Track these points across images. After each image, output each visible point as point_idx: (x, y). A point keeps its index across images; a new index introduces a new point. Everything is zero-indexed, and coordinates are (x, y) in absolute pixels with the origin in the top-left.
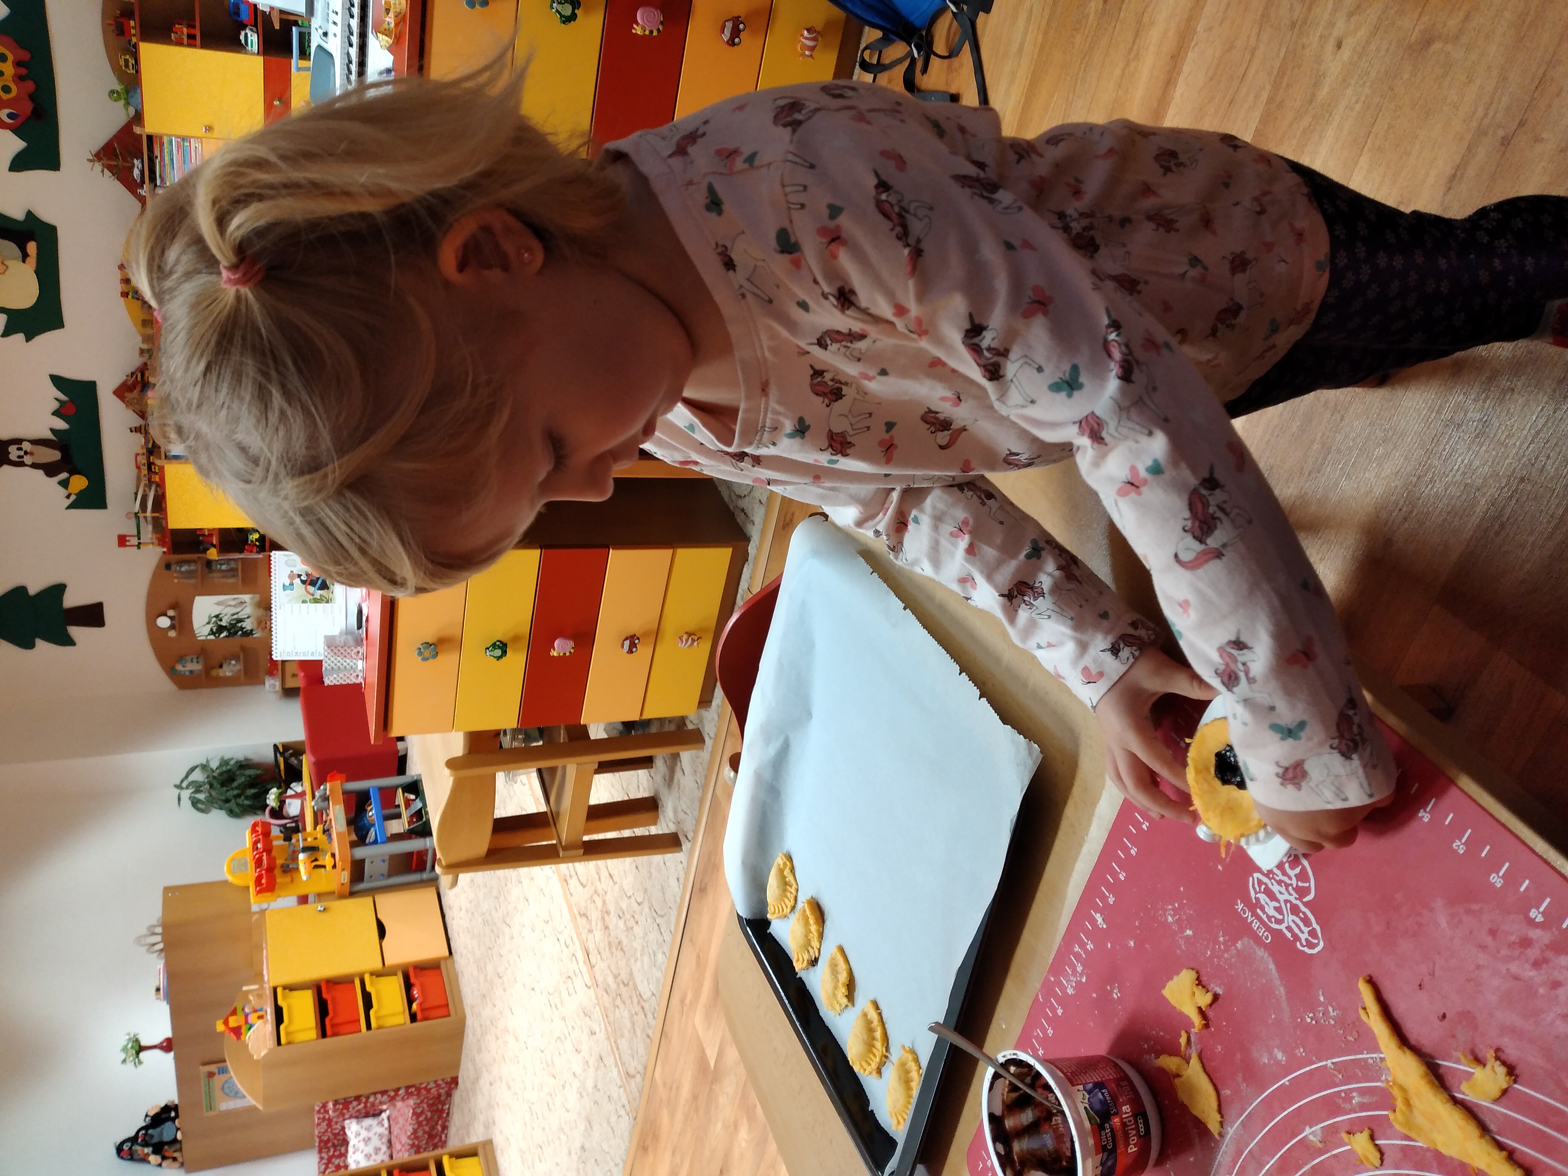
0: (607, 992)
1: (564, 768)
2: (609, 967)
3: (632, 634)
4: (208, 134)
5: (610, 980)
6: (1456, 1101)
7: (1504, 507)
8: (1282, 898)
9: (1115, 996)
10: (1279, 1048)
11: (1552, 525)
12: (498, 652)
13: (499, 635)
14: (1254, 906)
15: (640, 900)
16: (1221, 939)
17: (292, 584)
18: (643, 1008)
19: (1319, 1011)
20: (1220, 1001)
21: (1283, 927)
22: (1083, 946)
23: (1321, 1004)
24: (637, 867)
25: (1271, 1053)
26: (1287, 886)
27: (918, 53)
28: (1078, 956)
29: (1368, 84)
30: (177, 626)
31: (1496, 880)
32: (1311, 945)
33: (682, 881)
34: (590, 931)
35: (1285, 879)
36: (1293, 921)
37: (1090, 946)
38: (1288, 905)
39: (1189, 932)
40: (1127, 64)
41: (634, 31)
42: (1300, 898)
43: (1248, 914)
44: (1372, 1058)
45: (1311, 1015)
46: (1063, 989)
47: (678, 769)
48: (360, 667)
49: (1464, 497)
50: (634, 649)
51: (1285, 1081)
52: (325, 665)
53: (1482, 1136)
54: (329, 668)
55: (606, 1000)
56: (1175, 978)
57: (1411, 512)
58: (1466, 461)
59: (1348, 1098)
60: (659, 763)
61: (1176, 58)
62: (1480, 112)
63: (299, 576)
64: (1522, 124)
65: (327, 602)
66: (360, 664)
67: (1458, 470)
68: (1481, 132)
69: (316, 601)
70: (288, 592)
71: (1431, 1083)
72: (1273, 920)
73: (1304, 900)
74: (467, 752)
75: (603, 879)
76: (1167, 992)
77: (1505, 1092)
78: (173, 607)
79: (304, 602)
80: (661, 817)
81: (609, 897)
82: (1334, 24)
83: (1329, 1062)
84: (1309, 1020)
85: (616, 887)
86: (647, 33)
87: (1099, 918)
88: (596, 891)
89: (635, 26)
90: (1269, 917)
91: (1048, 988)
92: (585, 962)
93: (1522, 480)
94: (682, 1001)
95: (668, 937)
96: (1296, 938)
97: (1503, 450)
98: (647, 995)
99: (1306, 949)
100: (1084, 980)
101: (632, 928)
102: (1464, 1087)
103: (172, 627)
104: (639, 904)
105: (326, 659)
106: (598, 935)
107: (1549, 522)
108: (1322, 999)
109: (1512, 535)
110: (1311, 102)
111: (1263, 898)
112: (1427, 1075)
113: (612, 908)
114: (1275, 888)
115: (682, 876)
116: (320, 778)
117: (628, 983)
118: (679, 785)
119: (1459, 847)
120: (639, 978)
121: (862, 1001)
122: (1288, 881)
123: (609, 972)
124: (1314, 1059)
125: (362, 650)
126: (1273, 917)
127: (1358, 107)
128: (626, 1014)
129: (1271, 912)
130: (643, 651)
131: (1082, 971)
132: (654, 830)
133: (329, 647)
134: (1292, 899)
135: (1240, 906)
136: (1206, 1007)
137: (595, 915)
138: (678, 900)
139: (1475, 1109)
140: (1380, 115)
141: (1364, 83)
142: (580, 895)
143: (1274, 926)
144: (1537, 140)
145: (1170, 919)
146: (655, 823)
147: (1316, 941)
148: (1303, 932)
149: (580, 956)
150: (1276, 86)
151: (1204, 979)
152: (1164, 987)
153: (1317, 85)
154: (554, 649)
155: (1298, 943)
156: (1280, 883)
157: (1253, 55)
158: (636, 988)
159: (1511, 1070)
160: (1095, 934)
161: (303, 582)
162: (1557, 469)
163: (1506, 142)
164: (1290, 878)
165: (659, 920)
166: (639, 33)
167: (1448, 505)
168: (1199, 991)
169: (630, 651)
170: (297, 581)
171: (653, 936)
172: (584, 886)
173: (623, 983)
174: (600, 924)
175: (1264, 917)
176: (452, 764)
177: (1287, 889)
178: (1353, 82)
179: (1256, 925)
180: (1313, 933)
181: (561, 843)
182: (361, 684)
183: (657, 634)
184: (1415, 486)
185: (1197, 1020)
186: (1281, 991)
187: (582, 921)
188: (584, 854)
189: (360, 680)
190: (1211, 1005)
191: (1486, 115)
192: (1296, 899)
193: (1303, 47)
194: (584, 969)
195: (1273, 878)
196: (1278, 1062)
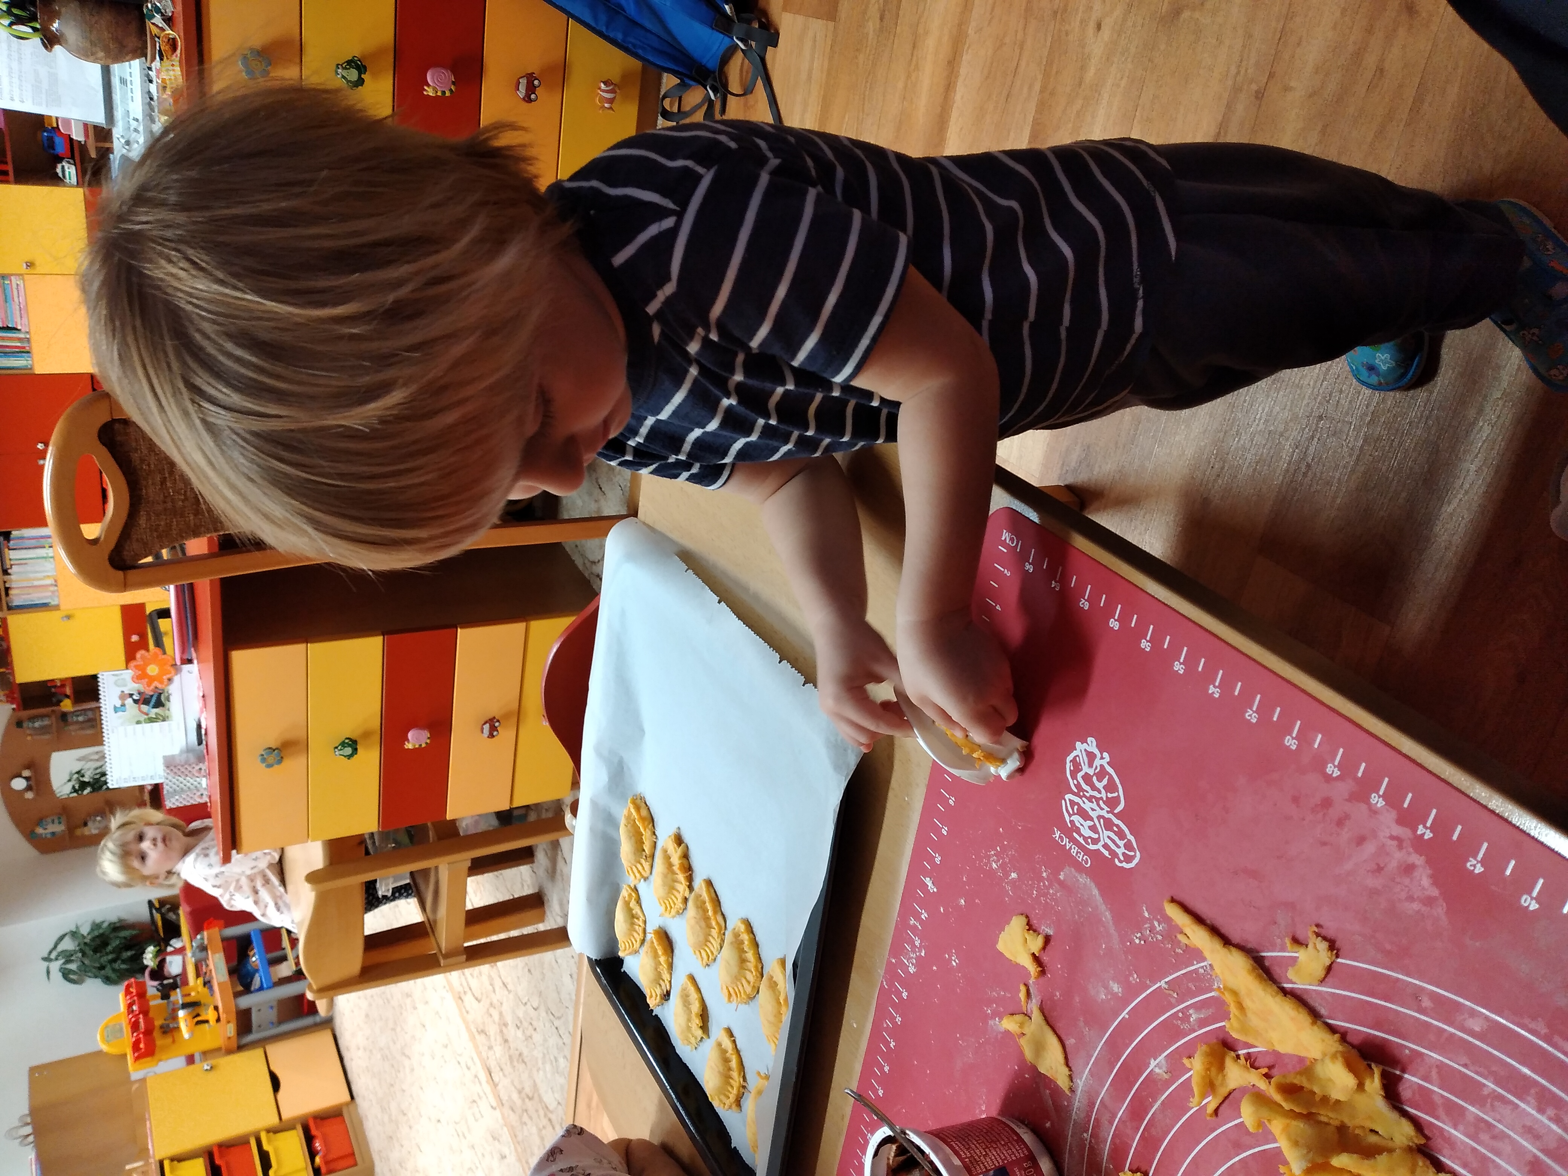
0: (513, 1110)
1: (437, 868)
2: (512, 1082)
3: (491, 716)
4: (29, 271)
5: (515, 1096)
6: (1285, 992)
7: (1307, 449)
8: (1094, 814)
9: (954, 964)
10: (1113, 980)
11: (1354, 458)
12: (349, 751)
13: (348, 730)
14: (1070, 831)
15: (535, 1005)
16: (1044, 874)
17: (123, 705)
18: (550, 1120)
19: (1146, 929)
20: (1052, 943)
21: (1099, 846)
22: (917, 917)
23: (1147, 920)
24: (529, 971)
25: (1106, 987)
26: (1098, 800)
27: (715, 95)
28: (914, 929)
29: (1129, 60)
30: (34, 788)
31: (1291, 742)
32: (1128, 859)
33: (575, 976)
34: (490, 1048)
35: (1095, 794)
36: (1109, 837)
37: (924, 916)
38: (1102, 820)
39: (1014, 875)
40: (909, 76)
41: (425, 93)
42: (1111, 812)
43: (1066, 840)
44: (1202, 967)
45: (1139, 935)
46: (905, 968)
47: (560, 859)
48: (204, 785)
49: (1269, 445)
50: (495, 733)
51: (1124, 1014)
52: (166, 788)
53: (1314, 1023)
54: (171, 790)
55: (513, 1118)
56: (1007, 928)
57: (1223, 468)
58: (1267, 409)
59: (1186, 1018)
60: (541, 857)
61: (952, 63)
62: (1233, 70)
63: (131, 695)
64: (1271, 76)
65: (164, 720)
66: (204, 782)
67: (1260, 419)
68: (1237, 90)
69: (151, 720)
70: (120, 713)
71: (1259, 977)
72: (1089, 840)
73: (1116, 812)
74: (328, 864)
75: (497, 989)
76: (1000, 946)
77: (1329, 969)
78: (28, 767)
79: (138, 722)
80: (548, 913)
81: (506, 1008)
82: (1092, 8)
83: (1162, 984)
84: (1137, 941)
85: (511, 996)
86: (439, 94)
87: (928, 882)
88: (491, 1004)
89: (426, 88)
90: (1085, 839)
91: (891, 972)
92: (487, 1082)
93: (1320, 418)
94: (589, 1106)
95: (567, 1039)
96: (1114, 854)
97: (1299, 392)
98: (552, 1105)
99: (1124, 865)
100: (923, 954)
101: (531, 1037)
102: (1291, 974)
103: (29, 788)
104: (535, 1009)
105: (167, 781)
106: (498, 1050)
107: (1351, 455)
108: (1146, 914)
109: (1318, 475)
110: (1080, 84)
111: (1076, 818)
112: (1254, 969)
113: (509, 1019)
114: (1087, 806)
115: (575, 970)
116: (197, 928)
117: (532, 1096)
118: (562, 875)
119: (1252, 716)
120: (543, 1088)
121: (717, 1032)
122: (1098, 796)
123: (513, 1089)
124: (1148, 982)
125: (204, 766)
126: (1090, 837)
127: (1123, 83)
128: (534, 1130)
129: (1087, 833)
130: (506, 734)
131: (920, 944)
132: (541, 927)
133: (168, 767)
134: (1104, 813)
135: (1057, 834)
136: (1040, 951)
137: (493, 1030)
138: (574, 997)
139: (1305, 997)
140: (1144, 88)
141: (1126, 59)
142: (476, 1010)
143: (1092, 847)
144: (1287, 89)
145: (994, 866)
146: (542, 920)
147: (1132, 854)
148: (1118, 847)
149: (483, 1076)
150: (1046, 75)
151: (1034, 922)
152: (997, 942)
153: (1083, 68)
154: (408, 740)
155: (1116, 860)
156: (1090, 799)
157: (1021, 48)
158: (541, 1100)
159: (1333, 946)
160: (929, 902)
161: (136, 701)
162: (1350, 402)
163: (1259, 95)
164: (1100, 792)
165: (557, 1023)
166: (431, 94)
167: (1256, 455)
168: (1030, 936)
169: (491, 736)
170: (130, 700)
171: (553, 1041)
172: (479, 1001)
173: (528, 1097)
174: (499, 1039)
175: (1081, 840)
176: (313, 878)
177: (1098, 805)
178: (1116, 60)
179: (1074, 851)
180: (1128, 846)
181: (440, 950)
182: (206, 803)
183: (518, 715)
184: (1223, 442)
185: (1032, 968)
186: (1107, 916)
187: (481, 1039)
188: (468, 959)
189: (205, 799)
190: (1044, 948)
191: (1238, 73)
192: (1108, 812)
193: (1067, 34)
194: (487, 1088)
195: (1085, 796)
196: (1115, 995)
